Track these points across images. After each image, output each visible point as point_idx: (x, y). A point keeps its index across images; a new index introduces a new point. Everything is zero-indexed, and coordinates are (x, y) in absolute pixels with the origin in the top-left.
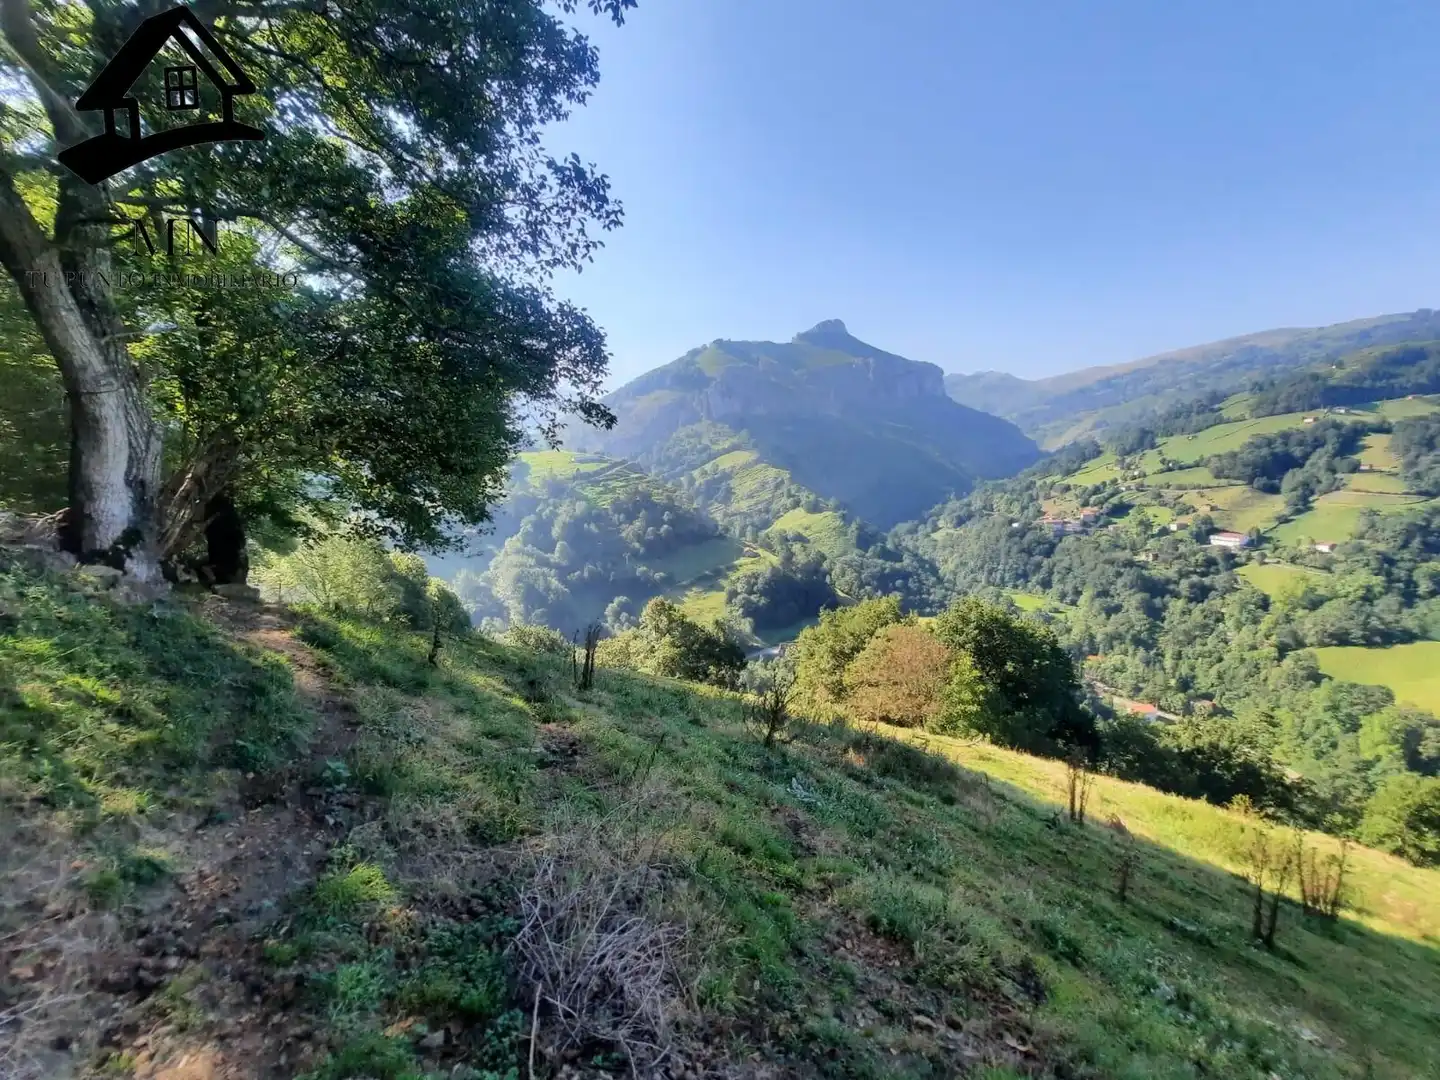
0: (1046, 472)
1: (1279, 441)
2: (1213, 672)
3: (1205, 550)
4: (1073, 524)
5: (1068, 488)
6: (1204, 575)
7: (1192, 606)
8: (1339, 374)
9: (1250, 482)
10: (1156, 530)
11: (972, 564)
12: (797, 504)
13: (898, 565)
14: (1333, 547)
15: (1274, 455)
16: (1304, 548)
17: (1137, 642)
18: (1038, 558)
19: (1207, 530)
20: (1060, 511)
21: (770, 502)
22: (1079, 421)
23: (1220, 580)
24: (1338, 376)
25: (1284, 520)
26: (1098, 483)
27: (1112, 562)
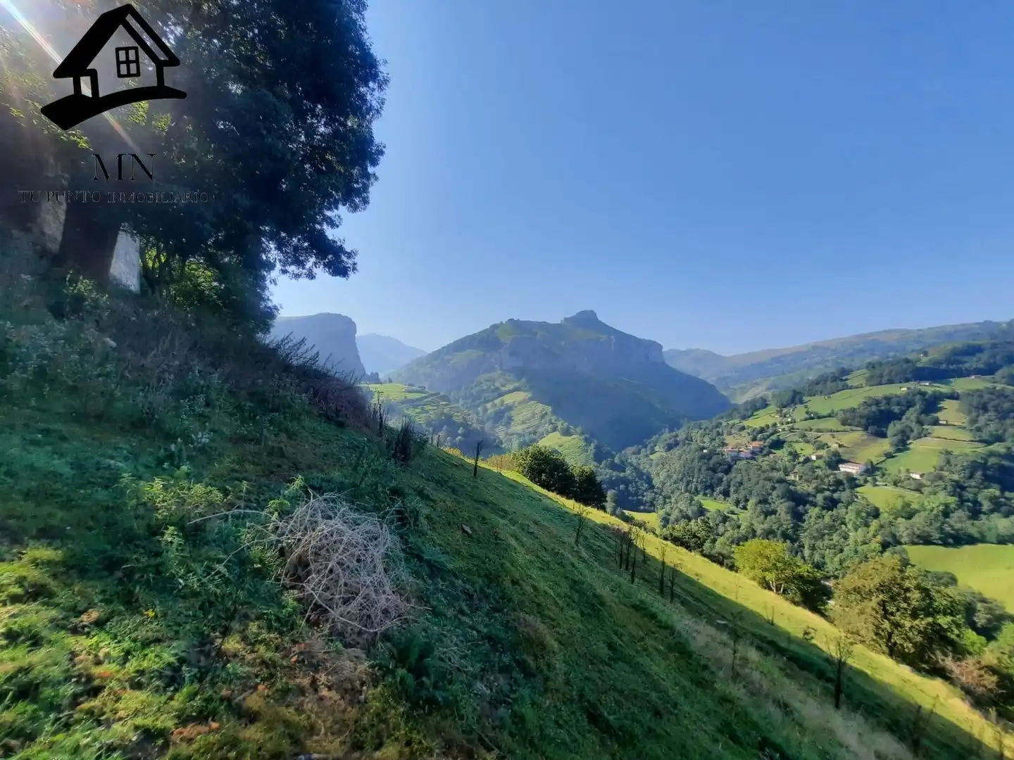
0: (731, 417)
1: (884, 402)
2: (837, 559)
3: (835, 474)
4: (745, 453)
5: (743, 428)
6: (834, 491)
7: (824, 512)
8: (925, 359)
9: (866, 429)
10: (801, 459)
11: (675, 476)
12: (555, 429)
13: (622, 475)
14: (922, 476)
15: (881, 412)
16: (903, 476)
17: (785, 536)
18: (720, 475)
19: (835, 461)
20: (737, 443)
21: (538, 427)
22: (757, 384)
23: (844, 495)
24: (924, 361)
25: (889, 456)
26: (763, 426)
27: (769, 479)
